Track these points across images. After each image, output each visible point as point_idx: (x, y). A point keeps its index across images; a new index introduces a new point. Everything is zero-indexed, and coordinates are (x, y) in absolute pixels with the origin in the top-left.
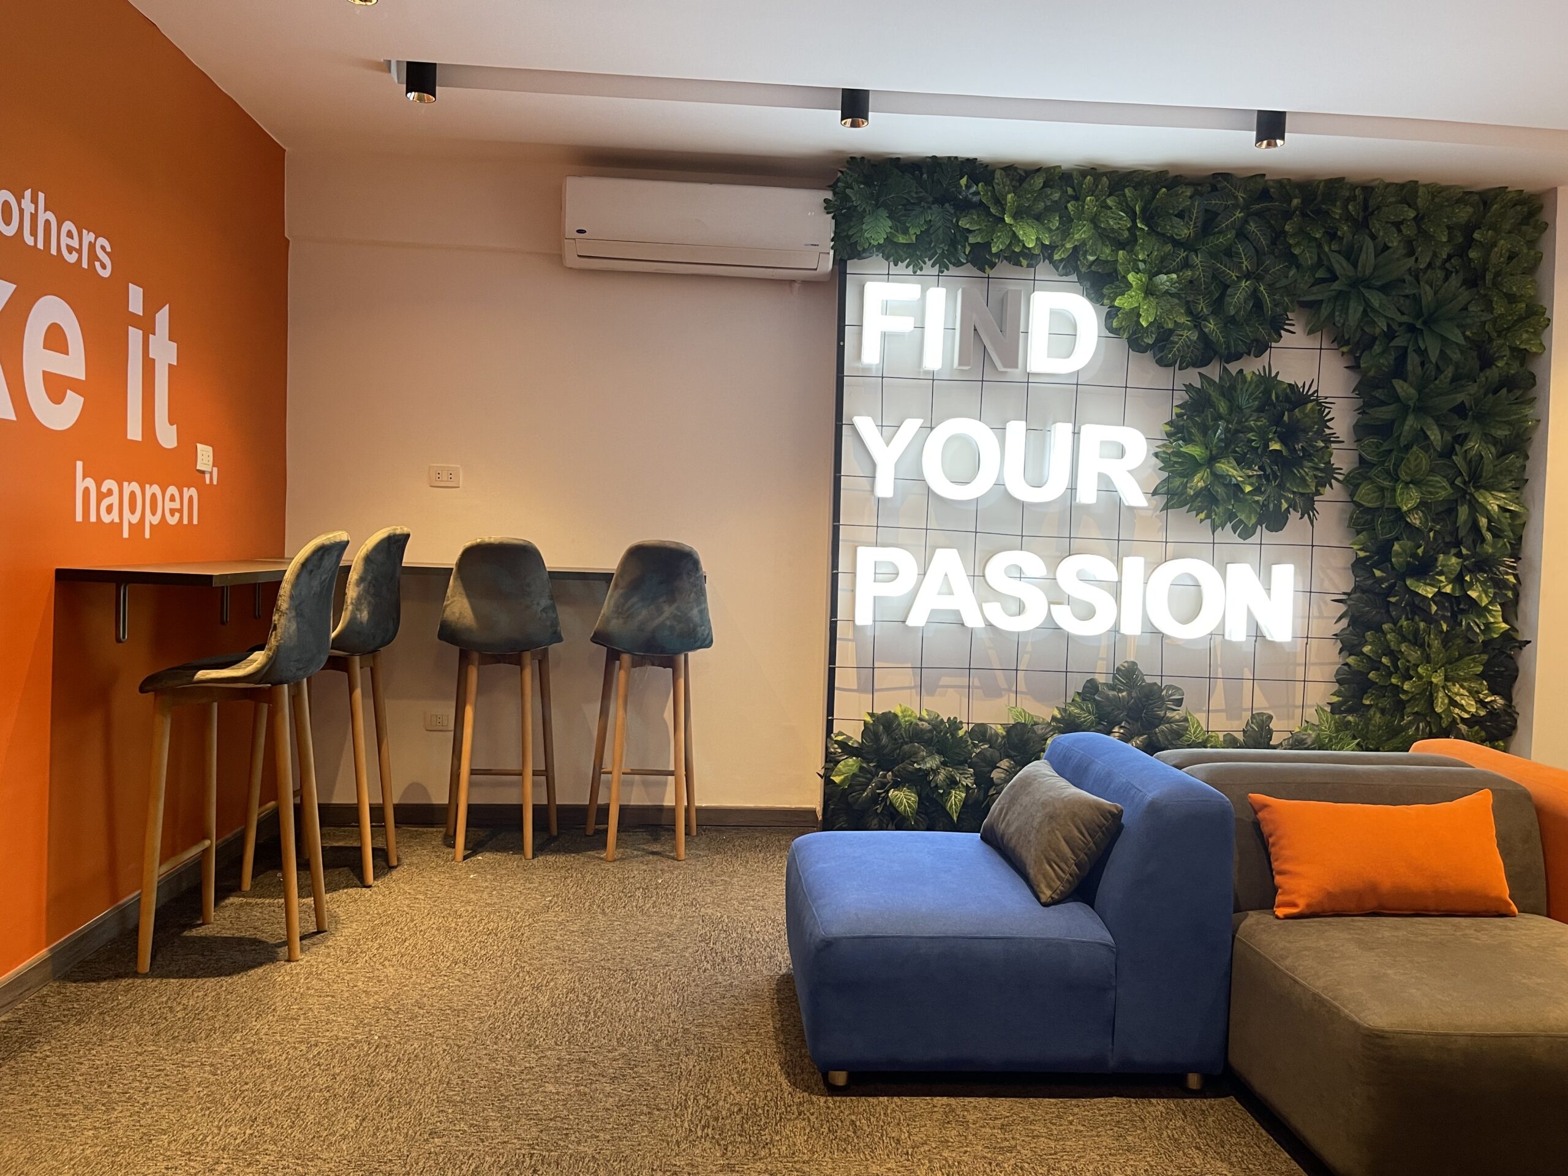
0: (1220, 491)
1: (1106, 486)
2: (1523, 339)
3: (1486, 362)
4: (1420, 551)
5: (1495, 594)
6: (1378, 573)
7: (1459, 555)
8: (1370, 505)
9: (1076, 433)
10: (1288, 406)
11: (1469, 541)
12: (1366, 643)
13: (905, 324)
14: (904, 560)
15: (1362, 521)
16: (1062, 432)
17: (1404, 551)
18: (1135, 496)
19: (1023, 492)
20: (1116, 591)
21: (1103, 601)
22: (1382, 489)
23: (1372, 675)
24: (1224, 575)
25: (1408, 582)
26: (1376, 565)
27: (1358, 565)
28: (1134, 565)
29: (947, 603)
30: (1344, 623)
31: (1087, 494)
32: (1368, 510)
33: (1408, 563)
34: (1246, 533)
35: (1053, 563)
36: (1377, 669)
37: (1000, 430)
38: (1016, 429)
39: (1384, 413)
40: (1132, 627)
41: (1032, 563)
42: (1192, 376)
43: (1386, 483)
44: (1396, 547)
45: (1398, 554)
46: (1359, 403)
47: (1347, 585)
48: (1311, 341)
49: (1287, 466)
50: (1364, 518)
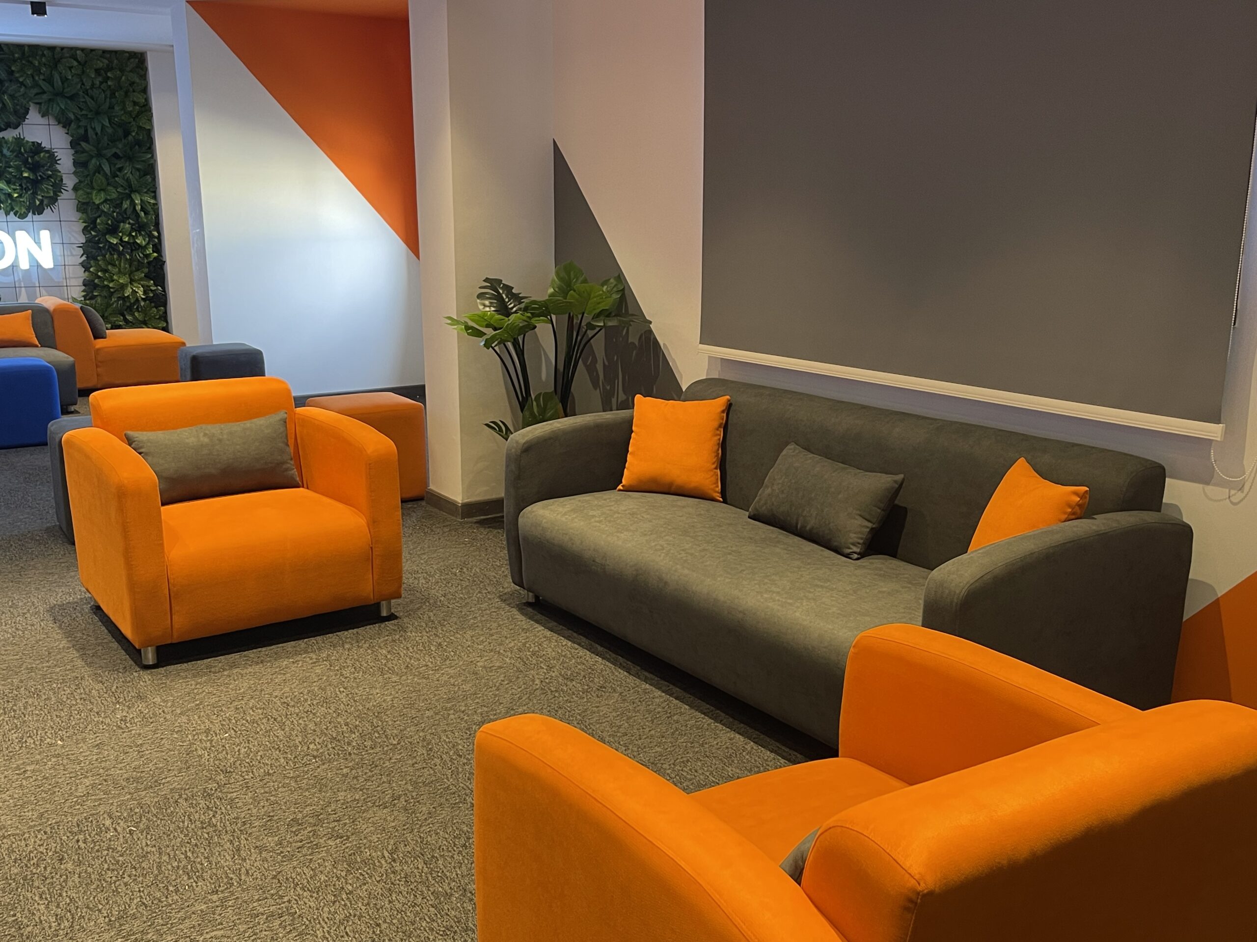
2: (142, 122)
3: (127, 134)
4: (110, 222)
5: (149, 241)
6: (93, 233)
7: (129, 223)
8: (84, 201)
10: (31, 154)
11: (133, 216)
12: (91, 267)
15: (82, 209)
17: (102, 222)
22: (88, 193)
23: (96, 281)
25: (107, 237)
26: (92, 229)
27: (85, 230)
30: (84, 258)
32: (83, 204)
33: (107, 228)
34: (22, 216)
36: (98, 278)
39: (83, 157)
43: (89, 191)
44: (98, 221)
45: (99, 224)
46: (73, 151)
47: (82, 239)
48: (44, 121)
49: (35, 183)
50: (83, 207)
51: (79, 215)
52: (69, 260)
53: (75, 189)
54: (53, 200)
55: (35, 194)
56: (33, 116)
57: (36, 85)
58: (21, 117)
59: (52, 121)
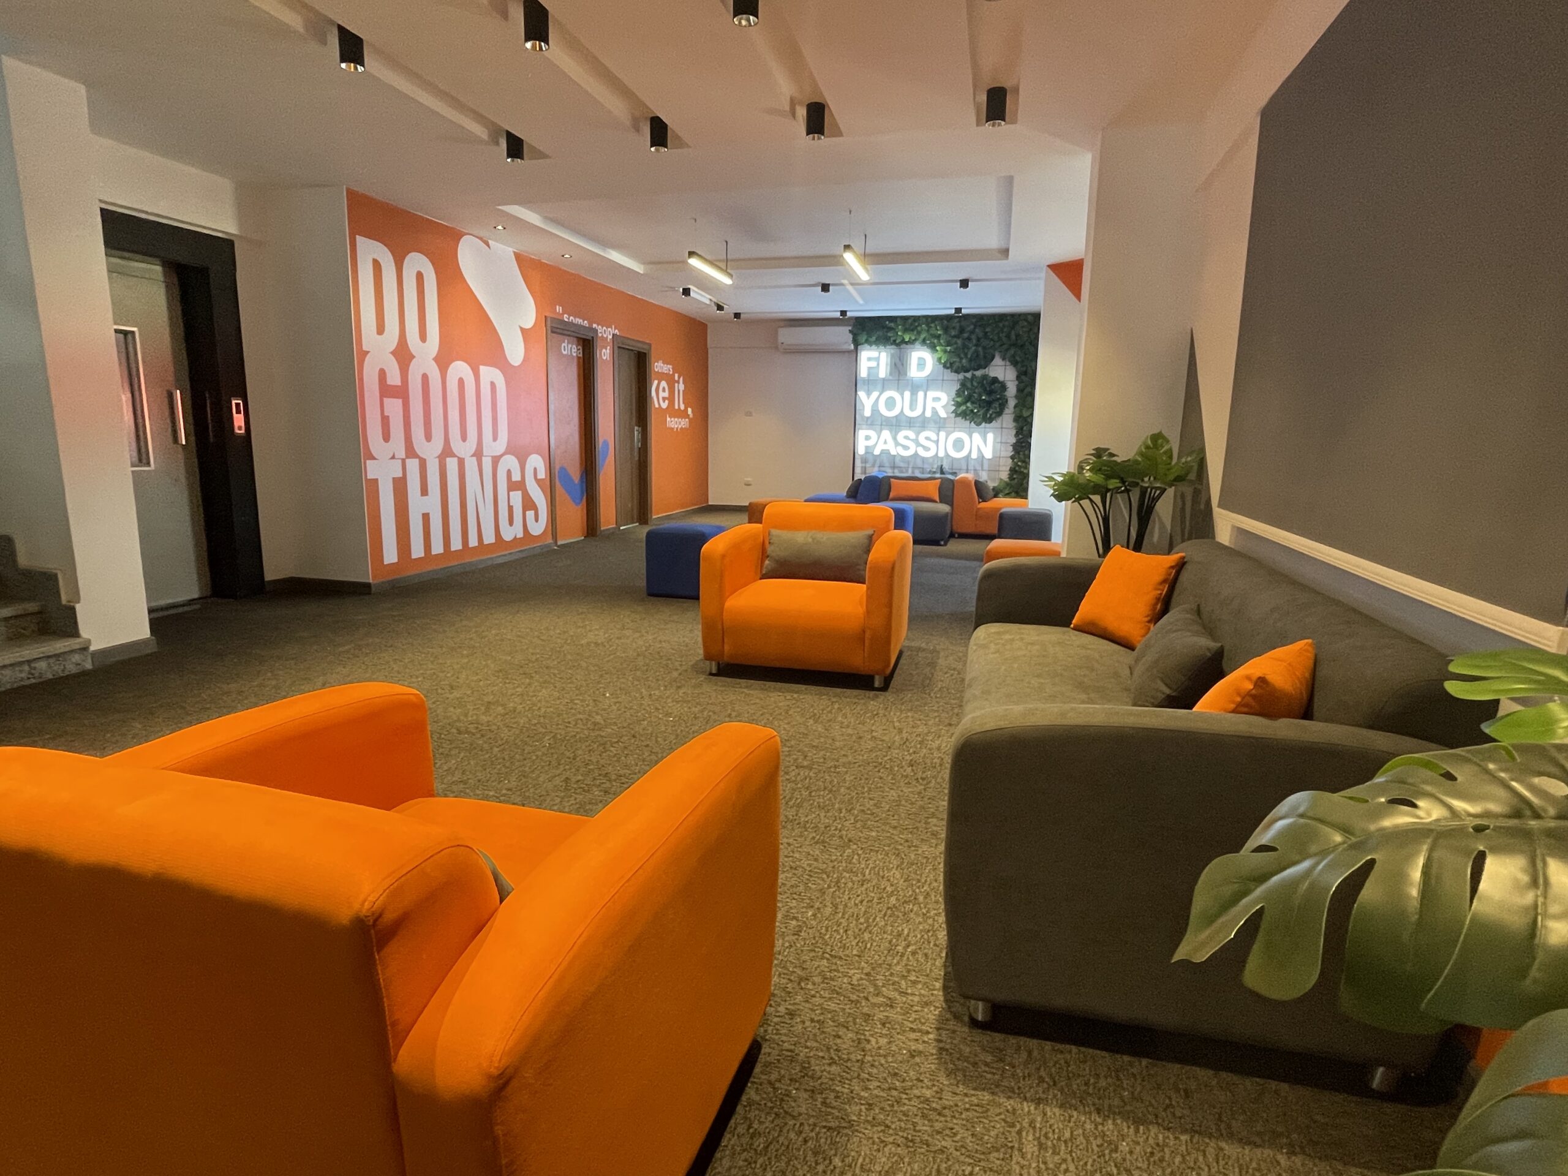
0: (968, 412)
1: (935, 412)
8: (1018, 415)
9: (925, 395)
10: (990, 385)
12: (1015, 458)
13: (873, 364)
14: (872, 433)
16: (921, 394)
18: (943, 414)
19: (908, 413)
20: (937, 442)
21: (933, 446)
23: (1017, 468)
24: (971, 437)
26: (1020, 434)
27: (1017, 435)
28: (942, 434)
29: (885, 447)
30: (1013, 452)
31: (928, 414)
32: (1018, 417)
34: (978, 424)
35: (917, 434)
36: (1018, 466)
37: (902, 395)
38: (907, 394)
40: (941, 454)
41: (911, 434)
42: (961, 376)
43: (1022, 408)
44: (1025, 428)
45: (1025, 430)
46: (1017, 383)
47: (1013, 440)
48: (1003, 363)
49: (989, 404)
50: (1016, 420)
51: (1014, 424)
52: (1003, 454)
53: (1015, 407)
54: (1000, 413)
55: (988, 410)
56: (998, 360)
57: (1000, 339)
58: (988, 361)
59: (1008, 363)
